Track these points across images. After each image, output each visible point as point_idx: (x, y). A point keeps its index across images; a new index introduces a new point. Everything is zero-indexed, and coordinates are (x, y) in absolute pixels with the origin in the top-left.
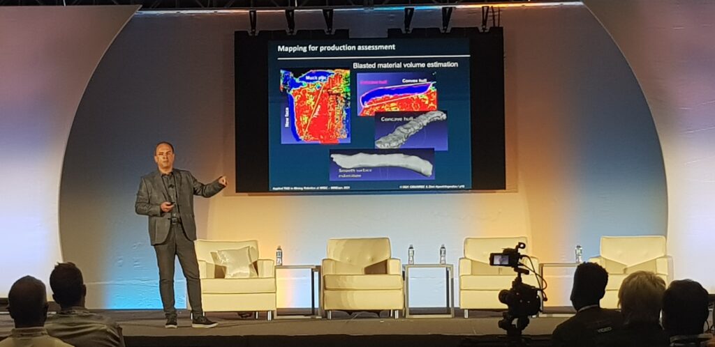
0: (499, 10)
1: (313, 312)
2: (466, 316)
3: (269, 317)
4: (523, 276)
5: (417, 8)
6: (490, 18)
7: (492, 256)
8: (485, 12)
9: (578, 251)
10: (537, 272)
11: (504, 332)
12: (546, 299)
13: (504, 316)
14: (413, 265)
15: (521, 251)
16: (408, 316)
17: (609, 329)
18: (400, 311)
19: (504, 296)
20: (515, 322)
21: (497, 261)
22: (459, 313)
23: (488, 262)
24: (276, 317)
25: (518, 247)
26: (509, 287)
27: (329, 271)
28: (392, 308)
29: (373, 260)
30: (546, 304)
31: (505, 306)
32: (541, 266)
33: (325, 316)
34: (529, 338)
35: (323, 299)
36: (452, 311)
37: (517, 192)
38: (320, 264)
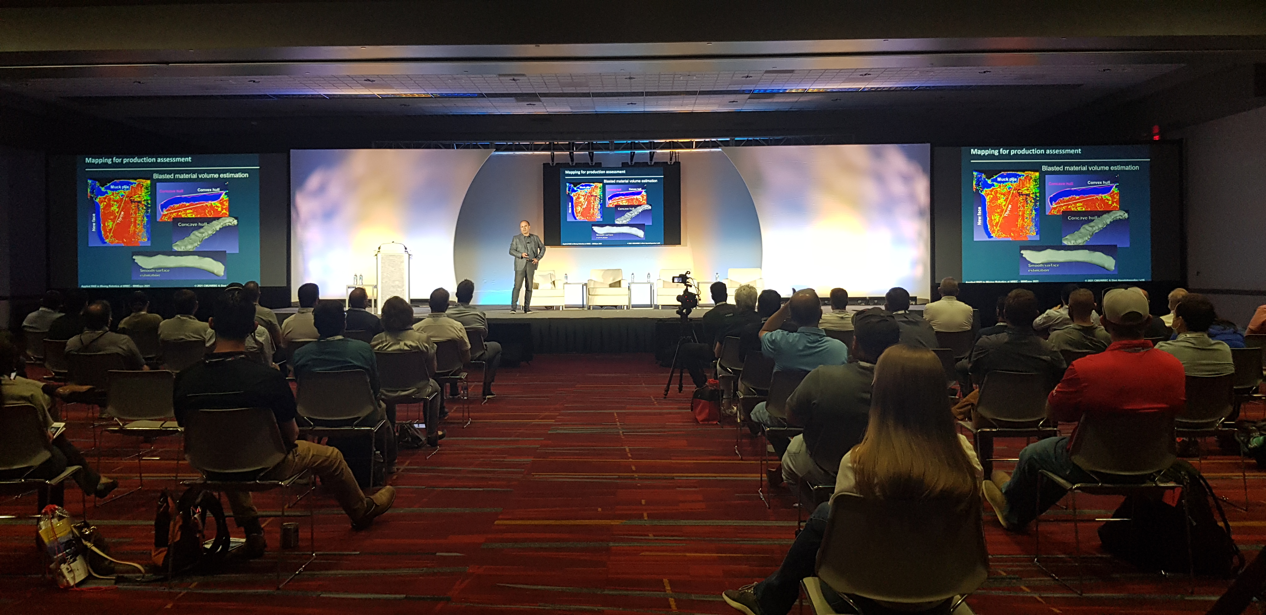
0: (678, 153)
1: (583, 306)
2: (660, 308)
3: (561, 309)
4: (689, 287)
5: (636, 152)
6: (674, 157)
7: (673, 278)
8: (671, 154)
9: (717, 276)
10: (696, 286)
11: (679, 316)
12: (700, 300)
13: (679, 308)
14: (633, 283)
15: (688, 275)
16: (631, 308)
17: (732, 314)
18: (627, 306)
19: (679, 298)
20: (684, 311)
21: (676, 280)
22: (657, 307)
23: (672, 281)
24: (564, 309)
25: (687, 273)
26: (682, 293)
27: (591, 286)
28: (623, 304)
29: (613, 280)
30: (700, 302)
31: (680, 303)
32: (698, 283)
33: (589, 309)
34: (691, 319)
35: (588, 299)
36: (653, 306)
37: (686, 246)
38: (586, 282)
